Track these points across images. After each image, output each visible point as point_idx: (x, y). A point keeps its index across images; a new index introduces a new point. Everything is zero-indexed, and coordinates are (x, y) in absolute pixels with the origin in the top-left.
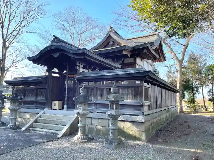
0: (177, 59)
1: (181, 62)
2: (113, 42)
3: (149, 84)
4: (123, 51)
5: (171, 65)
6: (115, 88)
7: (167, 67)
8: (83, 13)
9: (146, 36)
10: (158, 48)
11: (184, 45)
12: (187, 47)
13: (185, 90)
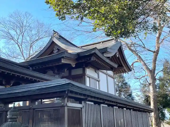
0: (147, 68)
1: (152, 72)
2: (58, 49)
3: (81, 104)
4: (62, 59)
5: (141, 76)
6: (13, 113)
7: (138, 79)
8: (32, 18)
9: (103, 42)
10: (118, 56)
11: (154, 52)
12: (158, 54)
13: (164, 107)
